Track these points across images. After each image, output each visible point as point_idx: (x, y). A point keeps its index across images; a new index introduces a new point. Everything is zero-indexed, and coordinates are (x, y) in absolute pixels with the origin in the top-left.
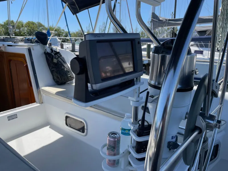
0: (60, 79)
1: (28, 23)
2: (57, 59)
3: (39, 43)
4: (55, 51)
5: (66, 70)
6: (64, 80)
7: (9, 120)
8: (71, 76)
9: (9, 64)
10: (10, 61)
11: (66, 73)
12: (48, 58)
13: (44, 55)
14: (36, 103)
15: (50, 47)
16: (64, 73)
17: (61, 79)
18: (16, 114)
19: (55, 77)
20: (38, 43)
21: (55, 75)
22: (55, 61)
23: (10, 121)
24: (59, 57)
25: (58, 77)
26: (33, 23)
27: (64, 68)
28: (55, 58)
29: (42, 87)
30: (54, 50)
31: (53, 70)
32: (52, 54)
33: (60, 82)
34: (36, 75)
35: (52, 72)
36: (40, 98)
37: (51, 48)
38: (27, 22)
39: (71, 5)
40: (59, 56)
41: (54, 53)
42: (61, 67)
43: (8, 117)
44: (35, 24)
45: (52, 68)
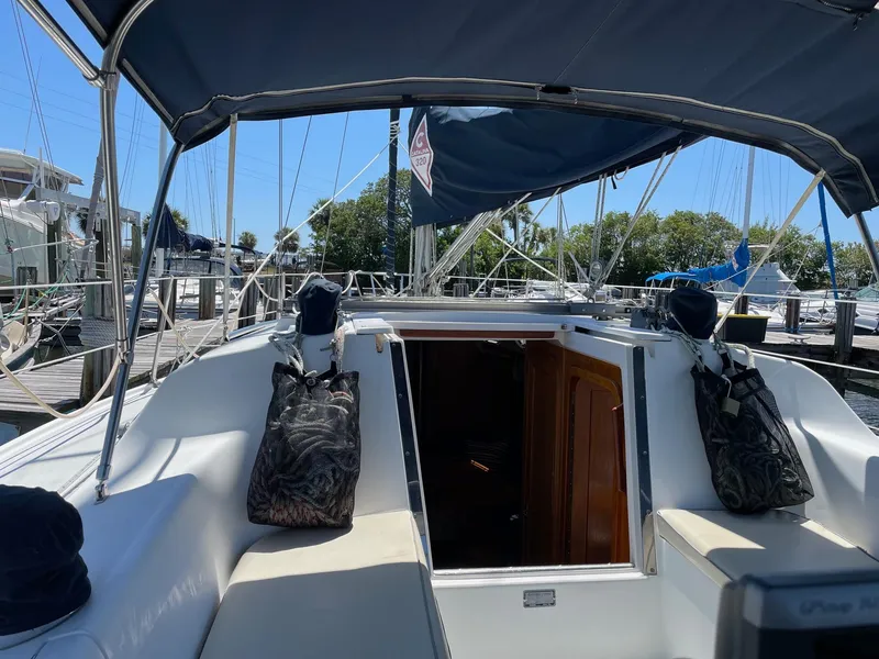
0: (742, 490)
1: (673, 218)
2: (740, 399)
3: (680, 330)
4: (737, 365)
5: (776, 451)
6: (762, 497)
7: (526, 605)
8: (797, 482)
9: (573, 388)
10: (575, 380)
11: (772, 468)
12: (705, 392)
13: (689, 382)
14: (629, 565)
15: (720, 348)
16: (763, 465)
17: (748, 490)
18: (554, 591)
19: (719, 474)
20: (676, 332)
21: (720, 467)
22: (732, 407)
23: (528, 609)
24: (752, 392)
25: (734, 480)
26: (692, 219)
27: (769, 443)
28: (732, 396)
29: (662, 507)
30: (734, 358)
31: (719, 446)
32: (723, 376)
33: (740, 502)
34: (648, 455)
35: (712, 451)
36: (647, 550)
37: (721, 352)
38: (672, 214)
39: (836, 177)
40: (755, 385)
41: (735, 373)
42: (755, 435)
43: (525, 592)
44: (700, 220)
45: (713, 436)
